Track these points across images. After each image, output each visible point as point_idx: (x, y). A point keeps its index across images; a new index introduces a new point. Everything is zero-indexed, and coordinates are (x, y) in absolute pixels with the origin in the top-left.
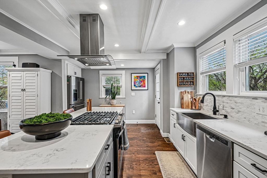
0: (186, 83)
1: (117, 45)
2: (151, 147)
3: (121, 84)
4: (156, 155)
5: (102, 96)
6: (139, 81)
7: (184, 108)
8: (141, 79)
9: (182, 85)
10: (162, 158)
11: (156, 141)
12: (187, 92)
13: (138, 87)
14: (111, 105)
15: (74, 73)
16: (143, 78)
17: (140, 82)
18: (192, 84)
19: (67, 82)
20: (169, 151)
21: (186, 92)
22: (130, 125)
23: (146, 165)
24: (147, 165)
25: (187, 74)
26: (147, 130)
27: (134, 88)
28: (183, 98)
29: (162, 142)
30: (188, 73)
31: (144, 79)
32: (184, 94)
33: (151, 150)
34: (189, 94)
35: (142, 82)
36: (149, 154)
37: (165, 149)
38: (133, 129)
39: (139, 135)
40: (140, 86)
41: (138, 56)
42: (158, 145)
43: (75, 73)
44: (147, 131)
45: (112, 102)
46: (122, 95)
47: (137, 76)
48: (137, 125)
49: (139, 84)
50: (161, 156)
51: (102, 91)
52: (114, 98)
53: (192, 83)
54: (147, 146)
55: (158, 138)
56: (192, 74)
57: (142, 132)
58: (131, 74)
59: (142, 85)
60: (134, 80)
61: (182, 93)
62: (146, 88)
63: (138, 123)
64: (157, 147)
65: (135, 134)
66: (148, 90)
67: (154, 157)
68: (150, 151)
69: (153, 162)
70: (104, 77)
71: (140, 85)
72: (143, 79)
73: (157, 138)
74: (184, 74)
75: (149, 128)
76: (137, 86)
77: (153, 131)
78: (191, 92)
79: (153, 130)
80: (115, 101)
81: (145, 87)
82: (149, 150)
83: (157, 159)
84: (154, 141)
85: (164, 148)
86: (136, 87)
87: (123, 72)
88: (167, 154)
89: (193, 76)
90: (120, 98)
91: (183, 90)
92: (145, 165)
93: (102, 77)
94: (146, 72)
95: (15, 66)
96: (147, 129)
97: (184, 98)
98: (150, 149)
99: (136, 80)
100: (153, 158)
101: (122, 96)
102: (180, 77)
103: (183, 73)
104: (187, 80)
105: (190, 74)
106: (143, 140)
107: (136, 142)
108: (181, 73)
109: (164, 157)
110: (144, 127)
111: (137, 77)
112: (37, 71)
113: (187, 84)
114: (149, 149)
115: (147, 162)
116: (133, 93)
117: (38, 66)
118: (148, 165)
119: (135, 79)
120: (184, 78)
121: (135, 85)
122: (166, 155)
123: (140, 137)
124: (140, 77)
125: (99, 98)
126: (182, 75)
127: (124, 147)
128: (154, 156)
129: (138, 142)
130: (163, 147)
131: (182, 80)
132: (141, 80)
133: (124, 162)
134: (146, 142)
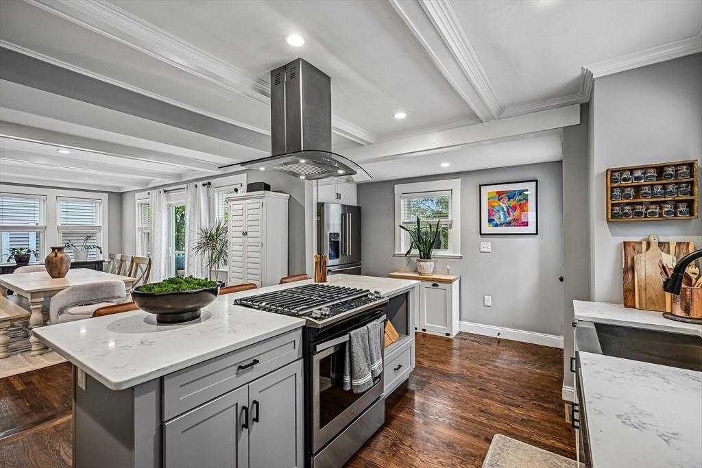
0: (648, 209)
1: (400, 116)
2: (494, 415)
3: (450, 218)
4: (491, 447)
5: (400, 251)
6: (504, 206)
7: (637, 305)
8: (512, 200)
9: (626, 215)
10: (505, 462)
11: (525, 403)
12: (654, 246)
13: (501, 225)
14: (420, 274)
15: (334, 197)
16: (521, 197)
17: (508, 210)
18: (681, 212)
19: (318, 216)
20: (551, 451)
21: (649, 244)
22: (472, 338)
23: (435, 460)
24: (443, 460)
25: (652, 172)
26: (519, 362)
27: (487, 228)
28: (633, 268)
29: (547, 413)
30: (660, 170)
31: (524, 201)
32: (640, 252)
33: (486, 426)
34: (668, 252)
35: (515, 211)
36: (471, 435)
37: (543, 440)
38: (472, 351)
39: (480, 370)
40: (509, 224)
41: (472, 134)
42: (523, 420)
43: (339, 196)
44: (516, 367)
45: (422, 268)
46: (453, 249)
47: (497, 193)
48: (499, 341)
49: (505, 215)
50: (505, 455)
51: (400, 238)
52: (426, 256)
53: (683, 207)
54: (483, 408)
55: (543, 399)
56: (684, 169)
57: (497, 364)
58: (480, 186)
59: (514, 220)
60: (490, 205)
61: (630, 249)
62: (531, 228)
63: (501, 337)
64: (515, 422)
65: (472, 365)
66: (537, 234)
67: (481, 449)
68: (479, 427)
69: (464, 461)
70: (406, 200)
71: (508, 219)
72: (520, 200)
73: (536, 395)
74: (638, 173)
75: (531, 358)
76: (499, 223)
77: (539, 371)
78: (679, 244)
79: (542, 367)
80: (428, 263)
81: (526, 224)
82: (481, 423)
83: (484, 458)
84: (519, 401)
85: (539, 436)
86: (497, 225)
87: (456, 184)
88: (531, 457)
89: (692, 176)
90: (445, 257)
91: (636, 234)
92: (436, 458)
93: (402, 201)
94: (531, 178)
95: (236, 190)
96: (520, 359)
97: (637, 266)
98: (487, 422)
99: (495, 204)
100: (473, 451)
101: (454, 251)
102: (615, 185)
103: (632, 170)
104: (654, 195)
105: (670, 171)
106: (479, 389)
107: (456, 390)
108: (621, 171)
109: (517, 460)
110: (514, 353)
111: (499, 193)
112: (261, 198)
113: (653, 214)
114: (483, 420)
115: (447, 454)
116: (486, 245)
117: (267, 187)
118: (441, 463)
119: (491, 200)
120: (637, 188)
121: (491, 221)
122: (527, 459)
123: (480, 377)
124: (511, 195)
125: (394, 255)
126: (625, 180)
127: (351, 382)
128: (483, 445)
129: (462, 389)
130: (539, 430)
131: (628, 196)
132: (513, 202)
133: (385, 428)
134: (487, 398)
